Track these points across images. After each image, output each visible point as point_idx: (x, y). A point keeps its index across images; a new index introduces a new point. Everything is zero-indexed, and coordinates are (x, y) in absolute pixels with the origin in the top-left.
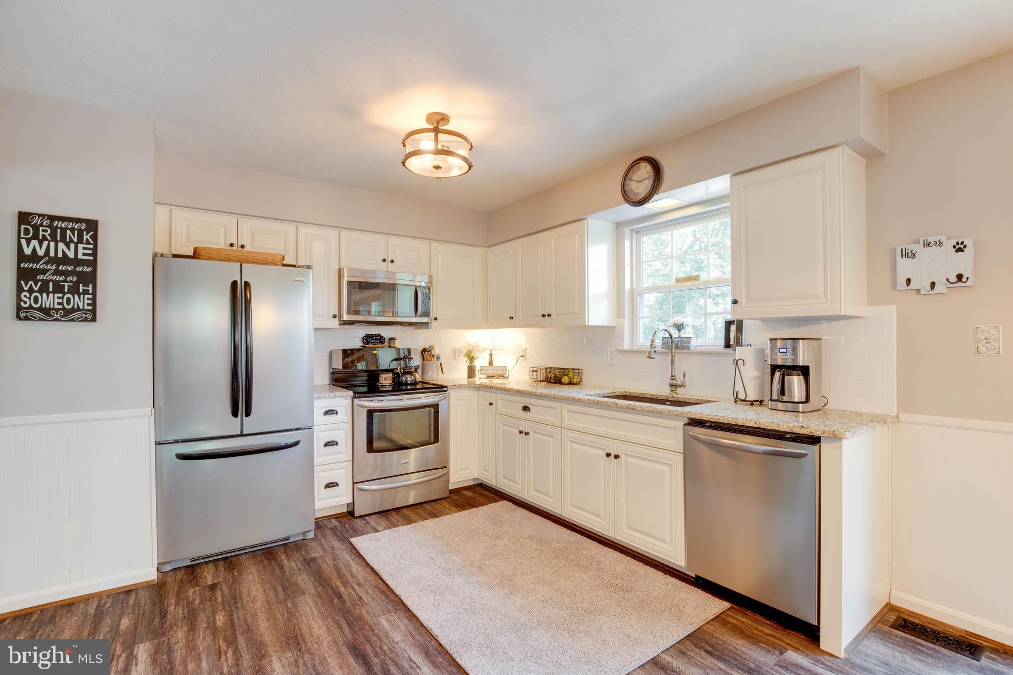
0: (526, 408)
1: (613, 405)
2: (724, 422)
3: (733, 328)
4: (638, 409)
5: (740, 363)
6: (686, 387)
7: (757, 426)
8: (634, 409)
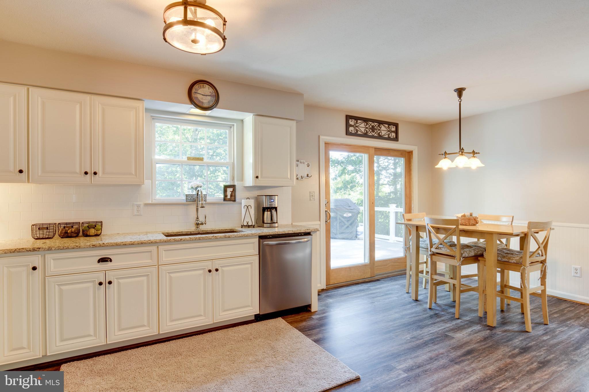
0: (103, 260)
1: (213, 238)
2: (280, 234)
3: (229, 190)
4: (233, 237)
5: (249, 207)
6: (206, 224)
7: (293, 232)
8: (229, 237)
